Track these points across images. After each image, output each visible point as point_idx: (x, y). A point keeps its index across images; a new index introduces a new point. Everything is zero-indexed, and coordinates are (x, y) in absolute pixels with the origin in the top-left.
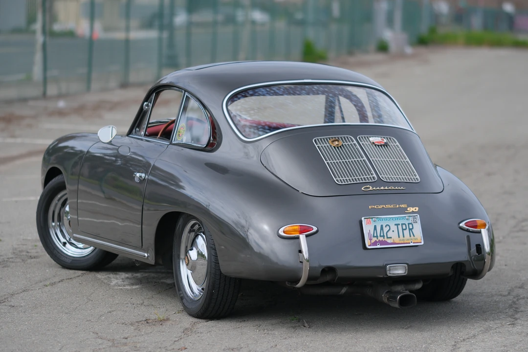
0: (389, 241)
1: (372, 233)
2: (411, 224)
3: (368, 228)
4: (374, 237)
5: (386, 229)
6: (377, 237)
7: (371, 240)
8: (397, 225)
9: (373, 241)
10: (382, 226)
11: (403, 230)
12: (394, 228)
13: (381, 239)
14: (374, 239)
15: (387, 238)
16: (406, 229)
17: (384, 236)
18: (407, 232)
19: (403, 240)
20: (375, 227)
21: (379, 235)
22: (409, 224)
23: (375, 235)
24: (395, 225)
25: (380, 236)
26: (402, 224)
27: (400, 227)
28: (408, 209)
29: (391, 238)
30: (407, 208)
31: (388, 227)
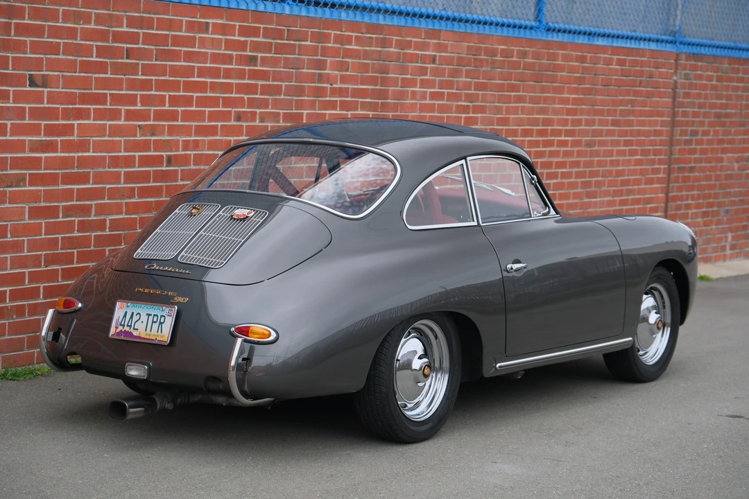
0: (135, 333)
1: (120, 320)
2: (164, 316)
3: (118, 313)
4: (121, 325)
5: (135, 318)
6: (124, 326)
7: (117, 328)
8: (149, 315)
9: (118, 331)
10: (133, 313)
11: (153, 322)
12: (144, 318)
13: (127, 329)
14: (120, 328)
15: (134, 329)
16: (155, 322)
17: (131, 326)
18: (156, 326)
19: (150, 335)
20: (126, 312)
21: (126, 324)
22: (162, 316)
23: (123, 323)
24: (147, 314)
25: (128, 326)
26: (154, 315)
27: (151, 318)
28: (175, 299)
29: (137, 329)
30: (174, 297)
31: (138, 315)
